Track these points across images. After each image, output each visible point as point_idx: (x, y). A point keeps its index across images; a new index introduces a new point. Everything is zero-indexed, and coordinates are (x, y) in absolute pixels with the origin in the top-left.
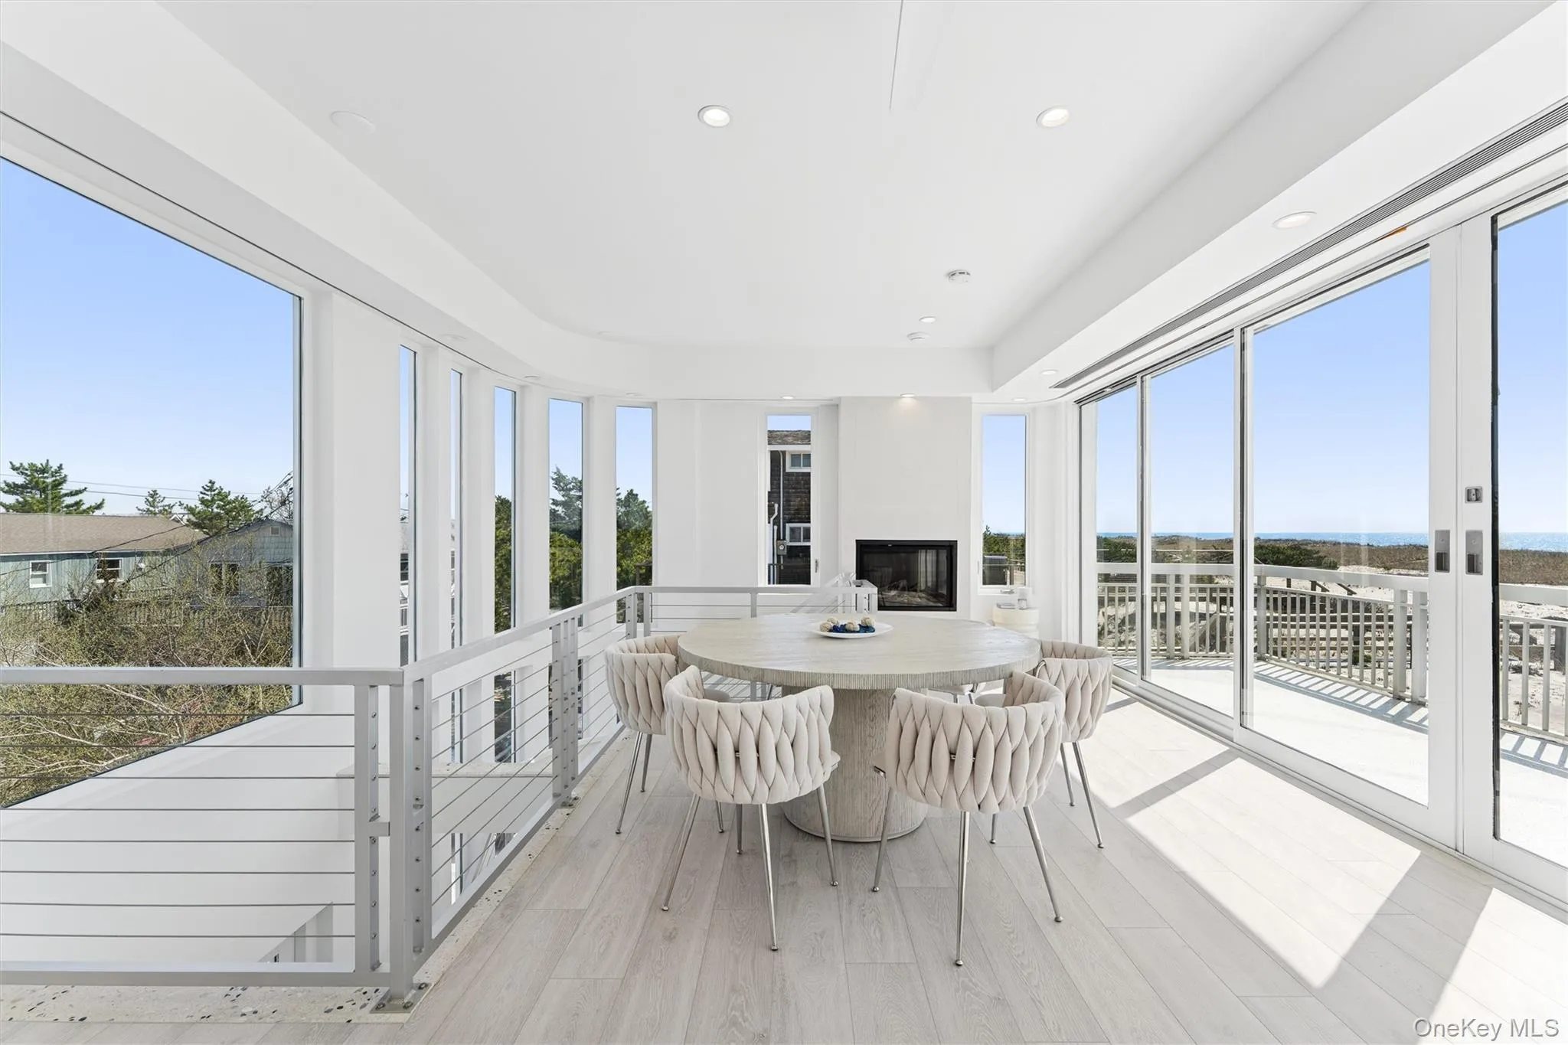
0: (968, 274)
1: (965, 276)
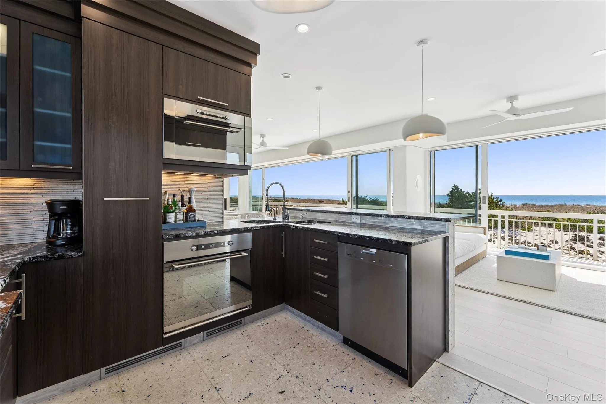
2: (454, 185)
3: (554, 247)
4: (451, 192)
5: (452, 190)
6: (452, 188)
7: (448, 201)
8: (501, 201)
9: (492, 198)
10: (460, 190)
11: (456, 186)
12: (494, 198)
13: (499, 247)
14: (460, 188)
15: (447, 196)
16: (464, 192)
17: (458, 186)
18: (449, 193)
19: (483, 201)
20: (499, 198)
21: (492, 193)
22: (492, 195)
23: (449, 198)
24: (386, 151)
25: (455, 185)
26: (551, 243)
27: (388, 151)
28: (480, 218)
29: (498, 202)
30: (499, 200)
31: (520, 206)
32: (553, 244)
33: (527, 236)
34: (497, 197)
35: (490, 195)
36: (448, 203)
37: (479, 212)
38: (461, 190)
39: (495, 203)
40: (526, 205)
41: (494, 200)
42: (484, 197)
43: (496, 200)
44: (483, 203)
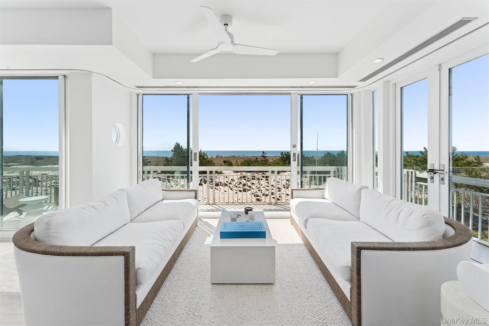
2: (177, 143)
3: (233, 184)
4: (174, 148)
5: (175, 147)
6: (175, 145)
7: (172, 155)
8: (206, 155)
9: (201, 153)
10: (180, 146)
11: (178, 143)
12: (202, 153)
13: (208, 204)
14: (181, 145)
15: (171, 151)
16: (183, 148)
17: (179, 144)
18: (173, 149)
19: (194, 158)
20: (205, 153)
21: (201, 149)
22: (201, 151)
23: (173, 153)
24: (56, 78)
26: (231, 181)
27: (61, 78)
28: (191, 175)
29: (204, 156)
30: (205, 154)
31: (215, 158)
32: (232, 182)
33: (219, 178)
34: (204, 153)
35: (200, 150)
36: (172, 157)
37: (191, 168)
38: (182, 146)
39: (203, 156)
40: (218, 157)
41: (202, 154)
42: (195, 154)
43: (203, 154)
44: (194, 160)
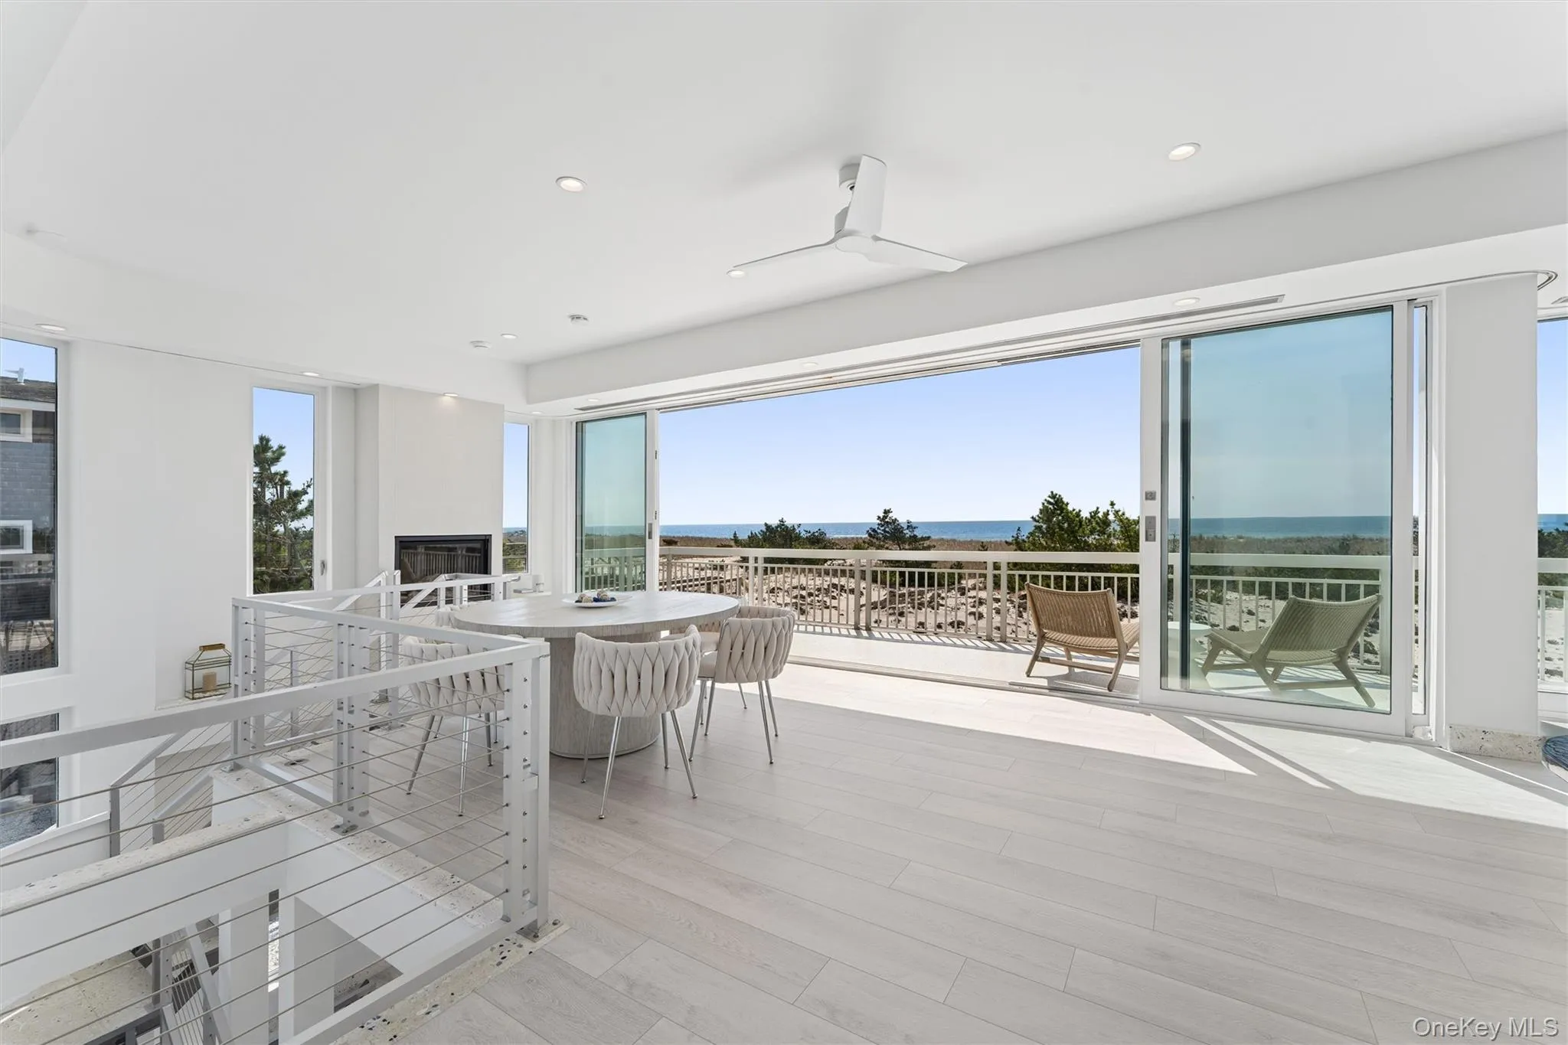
0: (585, 319)
1: (582, 321)
25: (1054, 493)
